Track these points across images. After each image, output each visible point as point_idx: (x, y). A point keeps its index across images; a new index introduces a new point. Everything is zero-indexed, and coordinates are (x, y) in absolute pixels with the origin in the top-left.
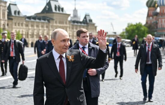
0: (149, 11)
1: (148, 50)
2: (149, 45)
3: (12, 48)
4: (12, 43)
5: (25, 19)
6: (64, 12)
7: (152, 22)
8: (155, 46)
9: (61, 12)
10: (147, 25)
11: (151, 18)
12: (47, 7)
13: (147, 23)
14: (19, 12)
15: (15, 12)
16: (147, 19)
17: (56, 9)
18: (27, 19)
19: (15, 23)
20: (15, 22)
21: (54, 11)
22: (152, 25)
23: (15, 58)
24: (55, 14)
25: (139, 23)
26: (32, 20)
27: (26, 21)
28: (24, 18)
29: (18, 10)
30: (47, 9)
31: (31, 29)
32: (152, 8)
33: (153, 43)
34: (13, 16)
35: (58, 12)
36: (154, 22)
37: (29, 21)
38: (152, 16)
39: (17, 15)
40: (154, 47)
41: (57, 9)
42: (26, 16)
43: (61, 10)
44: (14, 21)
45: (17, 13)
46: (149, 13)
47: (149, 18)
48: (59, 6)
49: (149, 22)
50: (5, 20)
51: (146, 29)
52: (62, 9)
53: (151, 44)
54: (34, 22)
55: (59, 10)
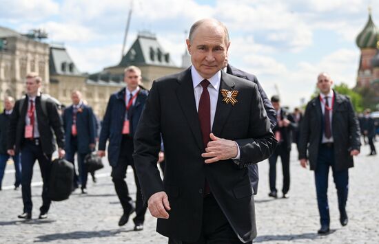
0: (362, 57)
1: (327, 110)
2: (326, 98)
3: (32, 118)
4: (30, 104)
5: (86, 81)
6: (171, 64)
7: (371, 81)
8: (341, 99)
9: (164, 63)
10: (360, 89)
11: (368, 72)
12: (133, 52)
13: (359, 84)
14: (71, 66)
15: (63, 66)
16: (359, 74)
17: (152, 57)
18: (90, 82)
19: (65, 91)
20: (64, 88)
21: (148, 60)
22: (372, 89)
23: (39, 142)
24: (151, 69)
25: (342, 85)
26: (101, 83)
27: (88, 86)
28: (83, 80)
29: (68, 62)
30: (132, 58)
31: (99, 103)
32: (369, 51)
33: (336, 92)
34: (58, 75)
35: (156, 62)
36: (375, 83)
37: (93, 86)
38: (371, 68)
39: (68, 72)
40: (340, 101)
41: (156, 57)
42: (87, 74)
43: (163, 58)
44: (61, 86)
45: (67, 69)
46: (363, 62)
47: (364, 74)
48: (158, 50)
49: (363, 83)
50: (45, 85)
51: (358, 98)
52: (167, 57)
53: (331, 94)
54: (105, 86)
55: (159, 59)
